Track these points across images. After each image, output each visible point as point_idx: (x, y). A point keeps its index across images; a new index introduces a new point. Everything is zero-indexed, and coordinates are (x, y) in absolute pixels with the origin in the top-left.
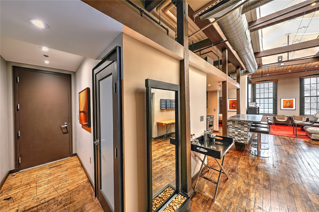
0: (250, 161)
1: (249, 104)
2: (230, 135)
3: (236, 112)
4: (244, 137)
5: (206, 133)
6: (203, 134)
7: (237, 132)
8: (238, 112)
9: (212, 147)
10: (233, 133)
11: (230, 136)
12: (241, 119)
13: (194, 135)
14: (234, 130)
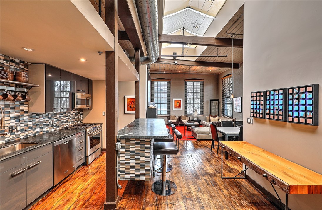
2: (121, 169)
3: (135, 115)
4: (146, 168)
7: (134, 161)
8: (137, 117)
10: (126, 163)
14: (129, 157)
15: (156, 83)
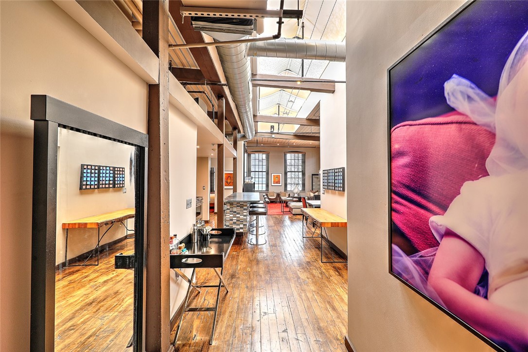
0: (250, 254)
1: (246, 178)
2: (227, 224)
3: (232, 190)
4: (243, 223)
5: (195, 228)
6: (190, 231)
7: (235, 219)
8: (235, 190)
9: (205, 251)
10: (230, 220)
11: (227, 226)
12: (238, 199)
13: (175, 236)
14: (232, 216)
15: (252, 156)
